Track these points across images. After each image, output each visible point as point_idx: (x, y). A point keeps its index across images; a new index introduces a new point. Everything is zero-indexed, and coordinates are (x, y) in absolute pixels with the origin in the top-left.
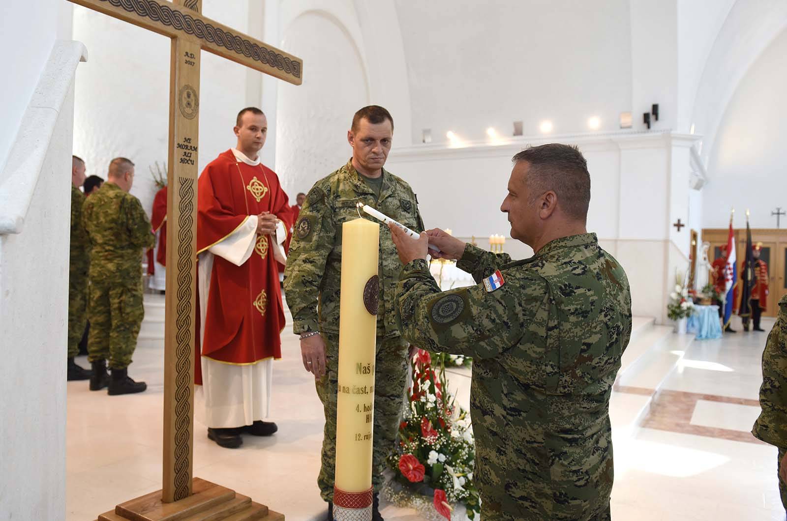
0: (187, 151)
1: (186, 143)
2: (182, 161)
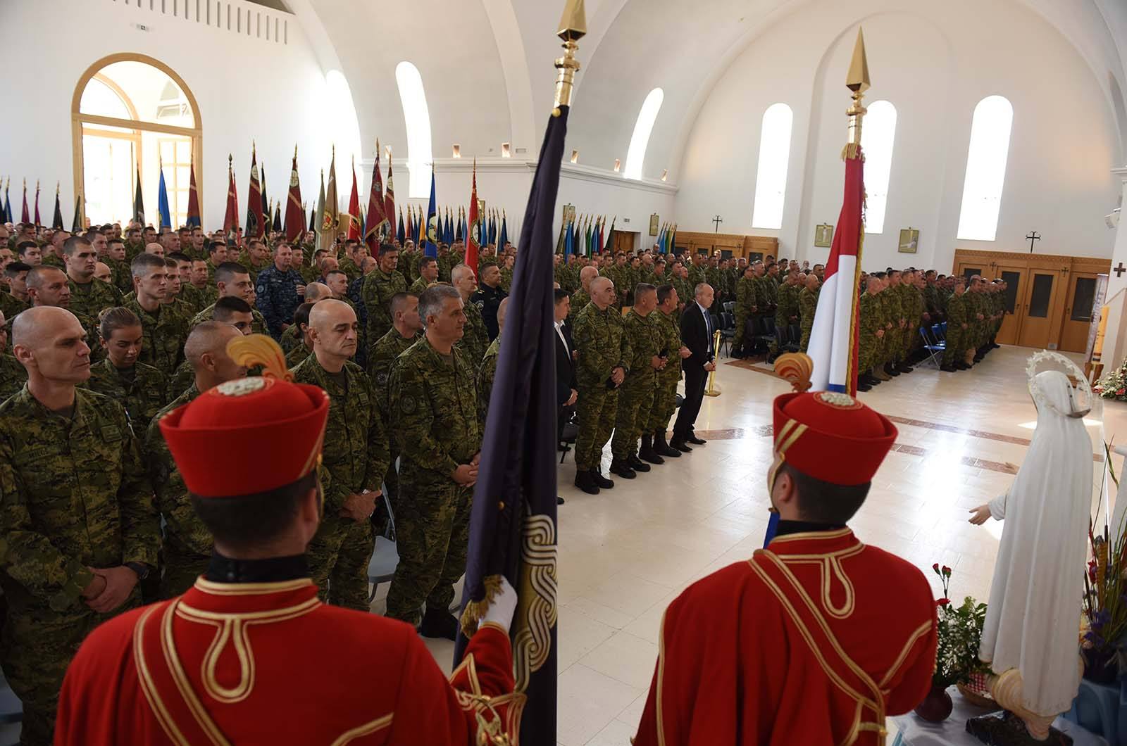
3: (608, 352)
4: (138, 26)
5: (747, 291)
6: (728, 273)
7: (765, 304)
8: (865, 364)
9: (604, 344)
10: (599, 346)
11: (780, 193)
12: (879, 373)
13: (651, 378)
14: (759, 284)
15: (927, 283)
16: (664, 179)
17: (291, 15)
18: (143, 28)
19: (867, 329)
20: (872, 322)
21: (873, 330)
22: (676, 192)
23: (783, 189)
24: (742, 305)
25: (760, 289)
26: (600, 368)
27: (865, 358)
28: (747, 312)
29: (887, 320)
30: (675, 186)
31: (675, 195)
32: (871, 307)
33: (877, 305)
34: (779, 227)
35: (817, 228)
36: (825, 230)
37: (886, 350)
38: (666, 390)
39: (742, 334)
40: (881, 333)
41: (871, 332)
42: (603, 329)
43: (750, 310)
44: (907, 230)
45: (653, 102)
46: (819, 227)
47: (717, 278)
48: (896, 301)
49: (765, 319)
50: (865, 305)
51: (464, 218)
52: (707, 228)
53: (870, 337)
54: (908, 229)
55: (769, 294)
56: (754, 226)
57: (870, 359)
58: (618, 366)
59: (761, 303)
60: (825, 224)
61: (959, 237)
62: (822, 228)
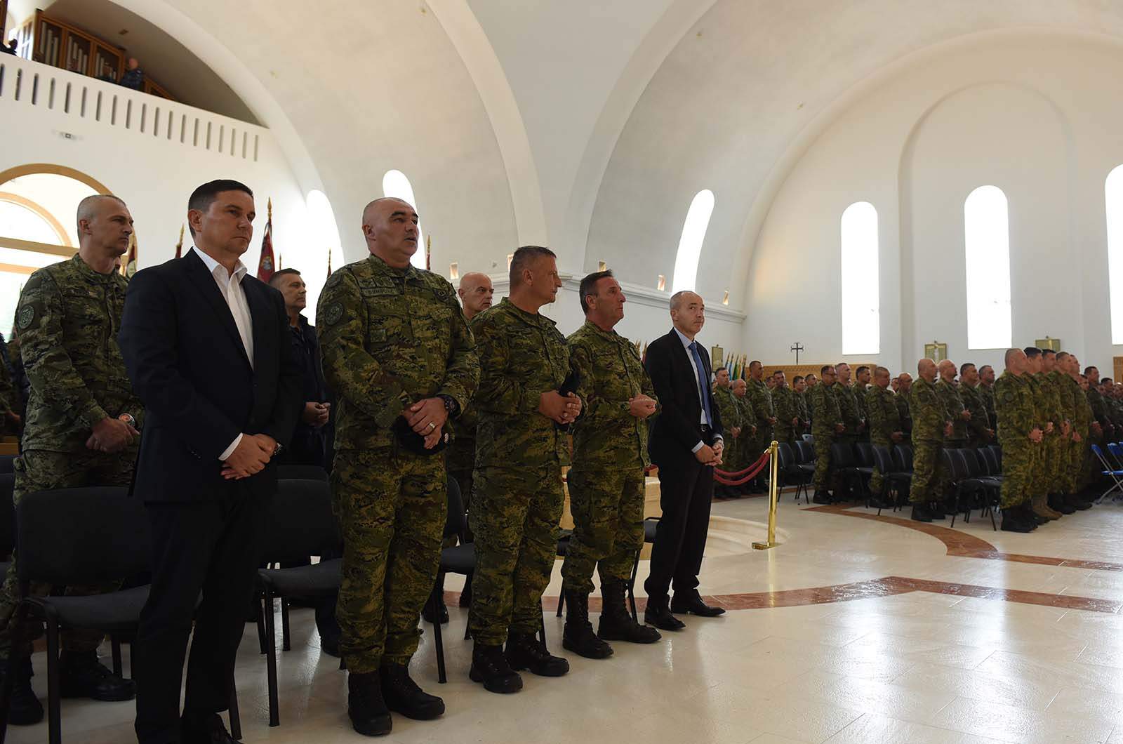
3: (399, 356)
4: (62, 134)
5: (827, 401)
6: (807, 395)
7: (856, 422)
8: (1020, 487)
9: (388, 337)
10: (373, 340)
11: (873, 310)
12: (1041, 507)
13: (545, 440)
14: (844, 393)
15: (1090, 383)
16: (726, 303)
17: (265, 129)
18: (68, 136)
19: (1014, 428)
20: (1021, 417)
21: (1024, 429)
22: (744, 319)
23: (876, 306)
24: (822, 423)
25: (847, 401)
26: (371, 392)
27: (1020, 476)
28: (831, 433)
29: (1043, 418)
30: (741, 312)
31: (741, 323)
32: (1015, 394)
33: (1026, 391)
34: (877, 351)
35: (926, 349)
36: (937, 350)
37: (1048, 469)
38: (607, 489)
39: (826, 466)
40: (1037, 434)
41: (1023, 434)
42: (387, 301)
43: (835, 428)
44: (1043, 341)
45: (702, 207)
46: (929, 348)
47: (790, 400)
48: (1051, 393)
49: (859, 445)
50: (1005, 390)
52: (785, 359)
53: (1021, 441)
54: (1044, 338)
55: (862, 410)
56: (844, 353)
57: (1027, 479)
58: (431, 395)
59: (851, 421)
60: (935, 342)
61: (1114, 342)
62: (933, 347)
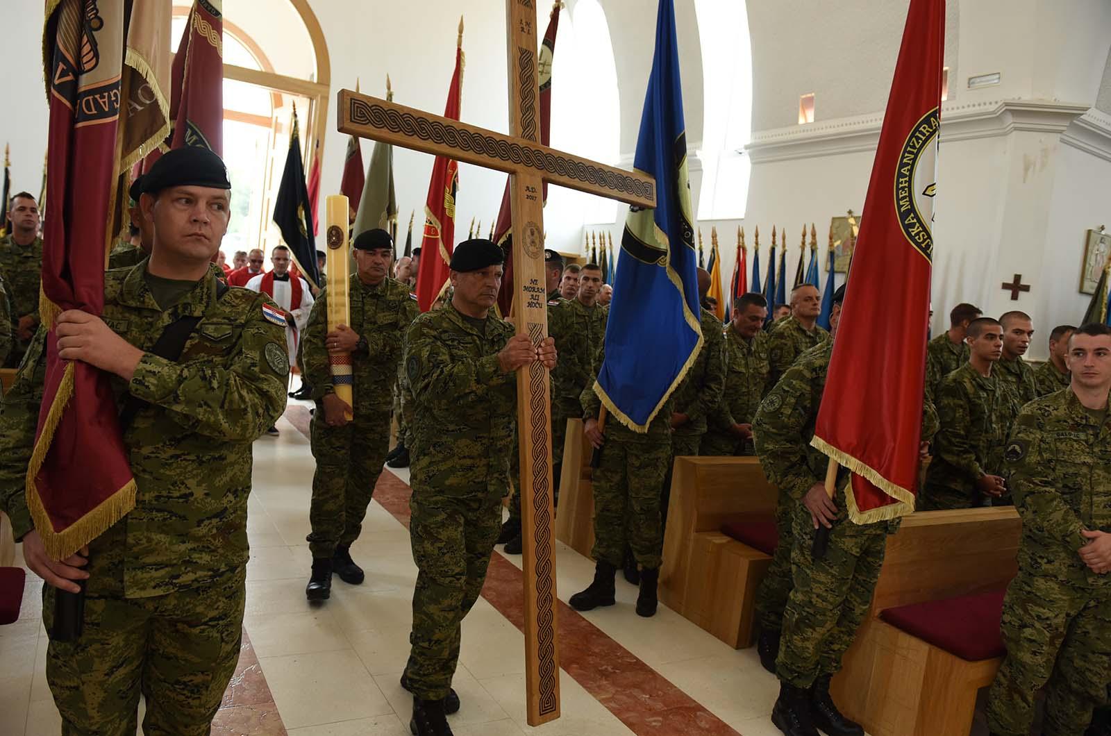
0: (535, 294)
1: (532, 285)
2: (530, 305)
51: (813, 252)
